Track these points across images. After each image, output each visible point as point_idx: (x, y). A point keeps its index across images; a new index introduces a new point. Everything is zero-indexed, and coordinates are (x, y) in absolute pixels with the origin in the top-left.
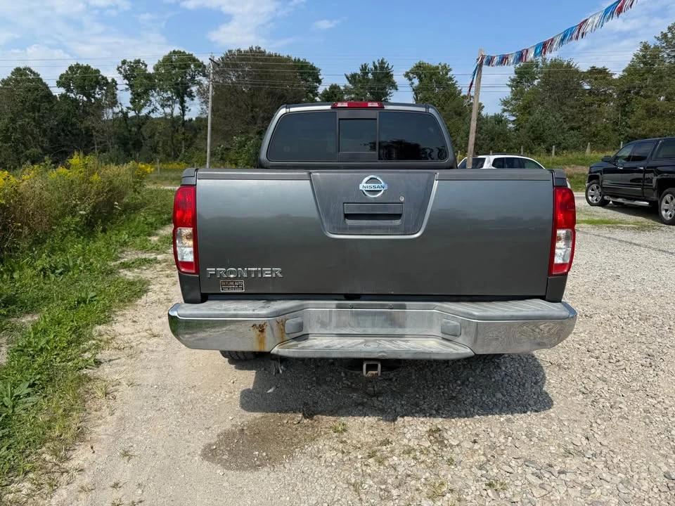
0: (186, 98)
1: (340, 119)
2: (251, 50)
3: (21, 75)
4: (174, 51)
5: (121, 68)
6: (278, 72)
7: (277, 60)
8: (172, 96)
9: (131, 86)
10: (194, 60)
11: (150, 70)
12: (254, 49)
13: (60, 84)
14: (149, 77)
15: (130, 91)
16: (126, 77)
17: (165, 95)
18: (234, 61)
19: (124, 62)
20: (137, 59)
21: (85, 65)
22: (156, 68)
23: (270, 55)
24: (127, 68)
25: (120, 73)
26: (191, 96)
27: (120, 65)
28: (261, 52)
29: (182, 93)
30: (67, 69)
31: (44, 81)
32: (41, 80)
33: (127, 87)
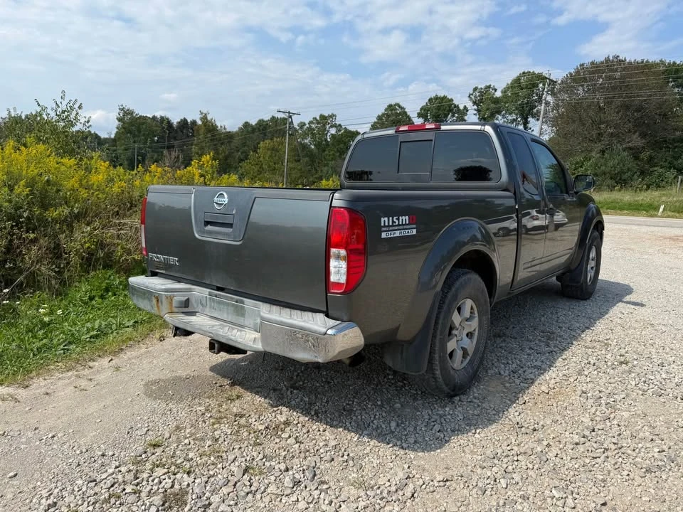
0: (530, 119)
1: (401, 142)
2: (607, 60)
3: (392, 110)
4: (524, 73)
5: (472, 94)
6: (637, 81)
8: (517, 118)
9: (478, 111)
10: (542, 78)
11: (498, 94)
12: (611, 58)
13: (420, 115)
14: (497, 101)
15: (478, 116)
16: (475, 103)
17: (510, 118)
18: (587, 75)
19: (475, 89)
20: (488, 85)
21: (442, 95)
22: (504, 92)
23: (630, 63)
24: (478, 94)
25: (471, 99)
26: (536, 116)
27: (472, 92)
28: (621, 61)
29: (526, 112)
30: (427, 101)
31: (408, 114)
32: (405, 113)
33: (476, 112)
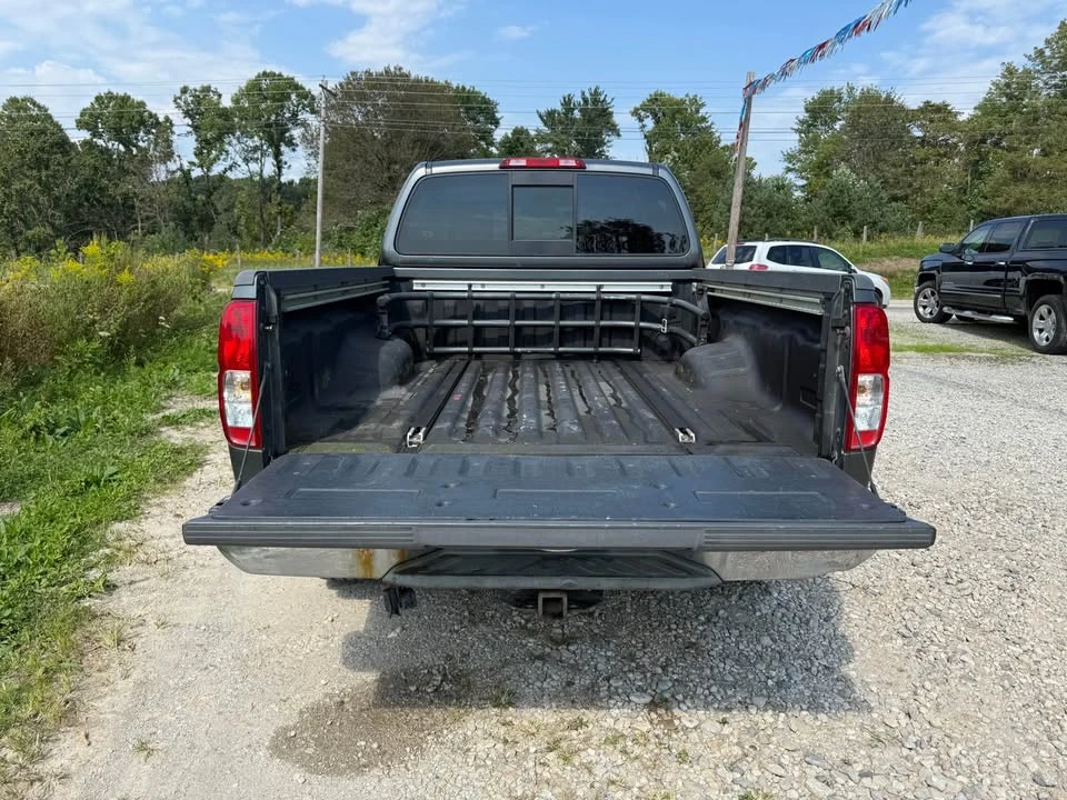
0: (283, 148)
1: (513, 186)
2: (387, 71)
3: (18, 110)
4: (265, 73)
5: (180, 98)
6: (429, 107)
7: (428, 89)
8: (262, 146)
9: (196, 128)
10: (297, 87)
11: (226, 103)
12: (392, 69)
13: (81, 125)
14: (225, 114)
15: (194, 137)
16: (187, 114)
17: (250, 143)
18: (361, 89)
19: (184, 90)
20: (205, 85)
21: (121, 94)
22: (236, 101)
23: (418, 81)
24: (190, 99)
25: (179, 107)
26: (291, 143)
27: (178, 95)
28: (402, 75)
29: (277, 138)
30: (93, 100)
31: (55, 120)
32: (50, 117)
33: (190, 129)
